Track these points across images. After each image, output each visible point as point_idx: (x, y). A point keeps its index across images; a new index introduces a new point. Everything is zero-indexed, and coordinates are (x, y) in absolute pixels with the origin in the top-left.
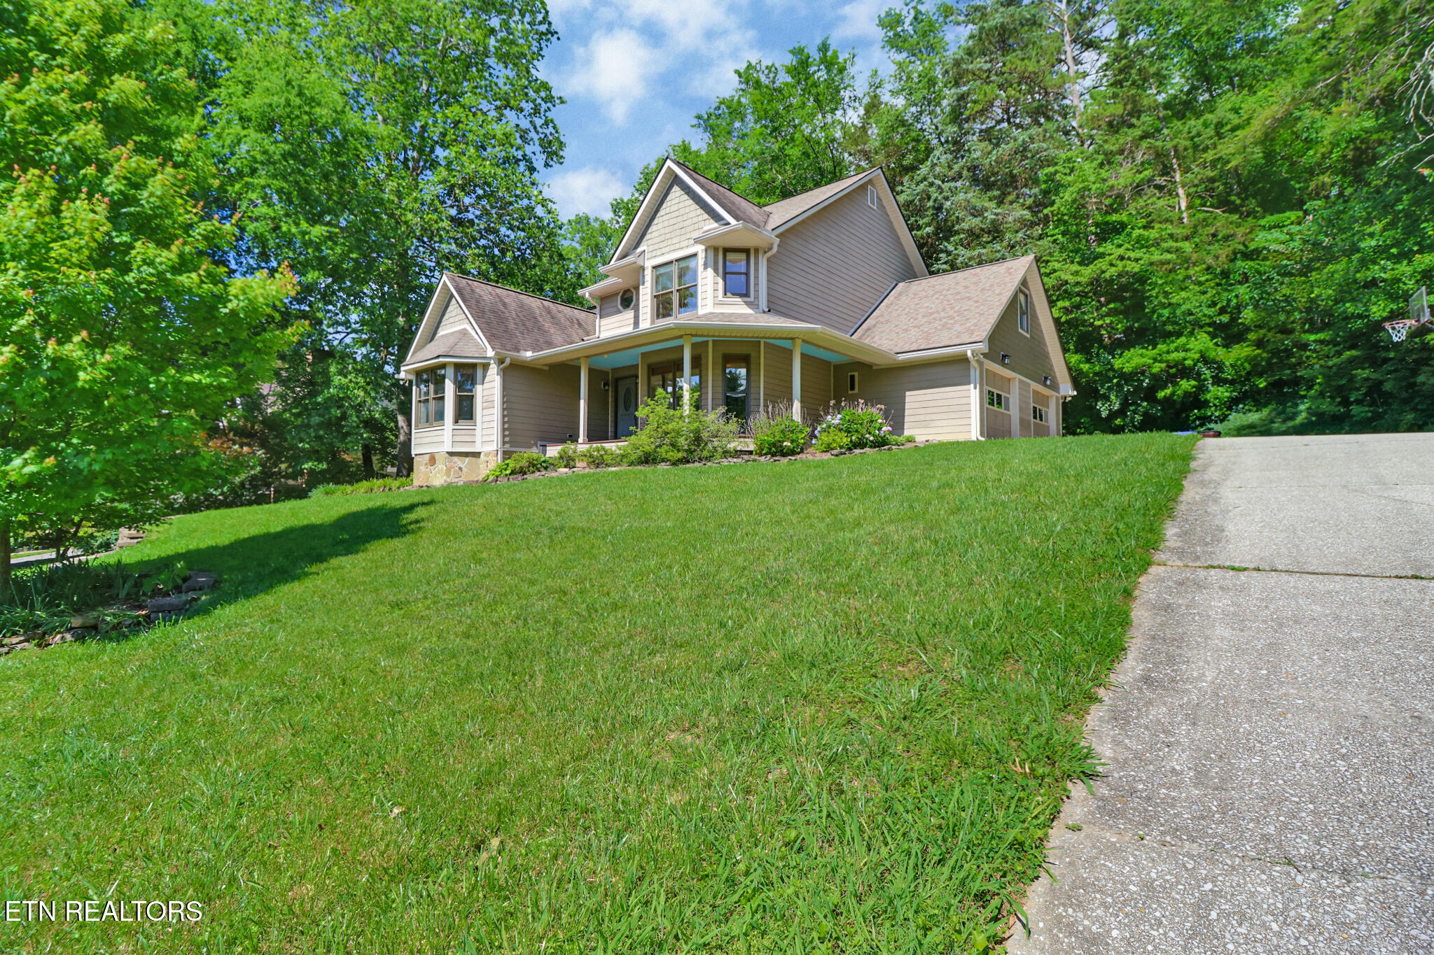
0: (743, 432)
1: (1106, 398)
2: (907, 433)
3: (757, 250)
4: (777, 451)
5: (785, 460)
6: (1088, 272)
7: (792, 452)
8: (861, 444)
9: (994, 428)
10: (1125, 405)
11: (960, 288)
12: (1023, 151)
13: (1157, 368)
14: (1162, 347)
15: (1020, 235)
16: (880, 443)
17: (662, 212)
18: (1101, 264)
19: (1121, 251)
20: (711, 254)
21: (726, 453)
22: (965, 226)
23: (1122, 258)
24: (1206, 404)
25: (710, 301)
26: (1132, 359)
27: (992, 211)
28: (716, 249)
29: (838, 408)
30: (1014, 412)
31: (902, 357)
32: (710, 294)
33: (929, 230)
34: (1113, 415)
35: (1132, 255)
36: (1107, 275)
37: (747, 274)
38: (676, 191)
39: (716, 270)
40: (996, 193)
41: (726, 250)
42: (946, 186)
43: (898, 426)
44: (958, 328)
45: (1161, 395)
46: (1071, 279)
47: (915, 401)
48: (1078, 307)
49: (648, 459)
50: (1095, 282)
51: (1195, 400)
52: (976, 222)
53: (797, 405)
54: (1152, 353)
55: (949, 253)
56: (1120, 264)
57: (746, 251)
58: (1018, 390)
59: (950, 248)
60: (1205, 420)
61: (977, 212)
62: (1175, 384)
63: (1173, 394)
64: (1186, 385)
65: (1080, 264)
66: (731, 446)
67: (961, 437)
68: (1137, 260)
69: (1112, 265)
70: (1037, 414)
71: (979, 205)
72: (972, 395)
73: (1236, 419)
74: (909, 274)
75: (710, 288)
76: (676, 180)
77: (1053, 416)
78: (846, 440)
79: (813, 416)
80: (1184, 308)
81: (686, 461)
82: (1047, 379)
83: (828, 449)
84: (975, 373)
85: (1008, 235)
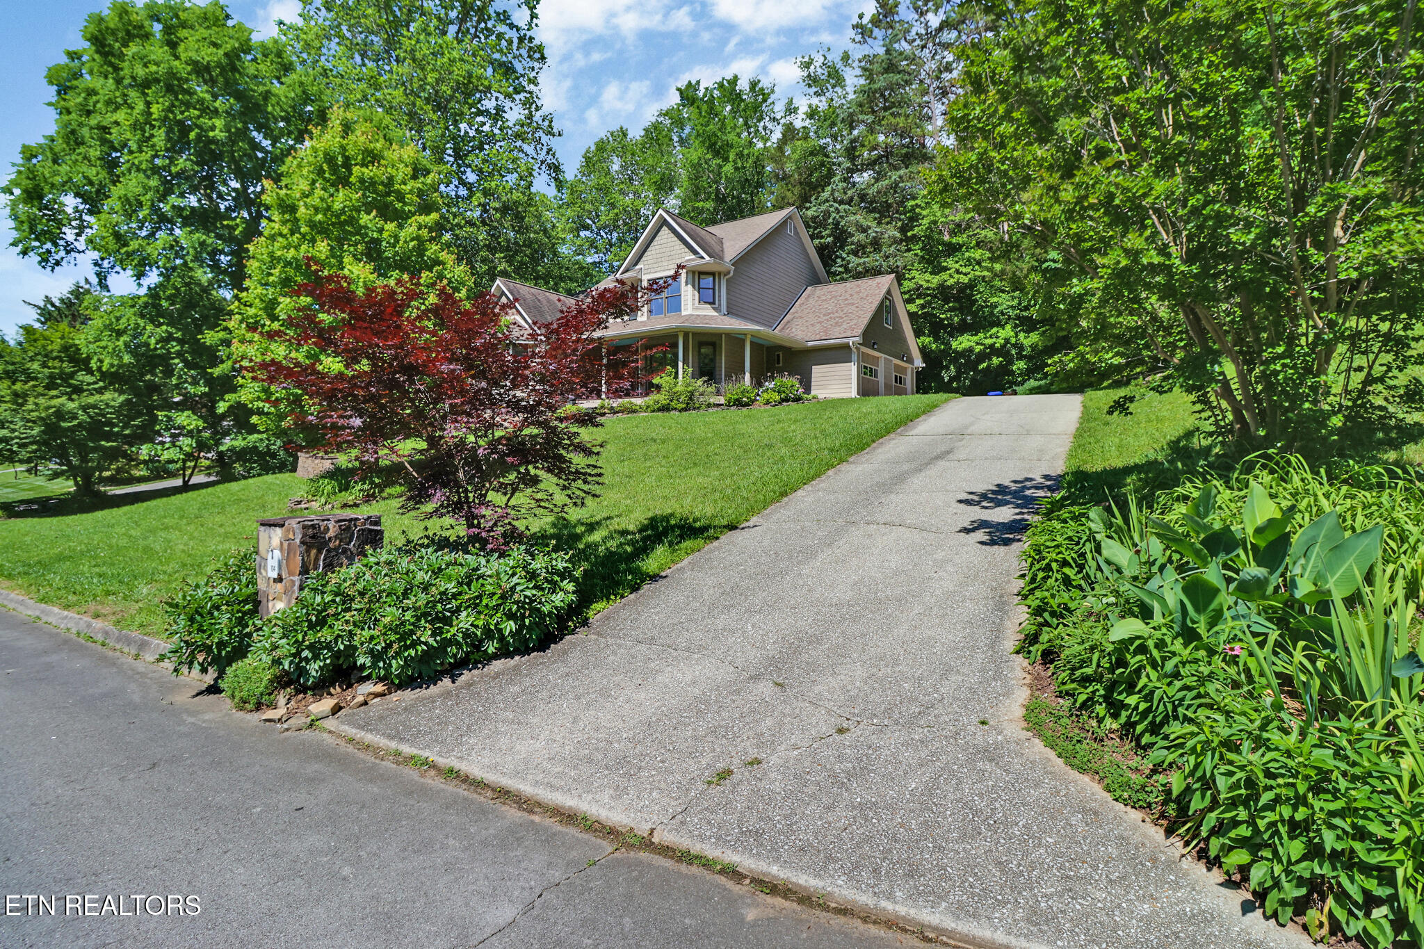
0: (718, 393)
1: (947, 368)
2: (813, 393)
3: (720, 274)
4: (739, 403)
5: (745, 409)
6: (936, 280)
7: (747, 405)
8: (787, 401)
9: (867, 389)
10: (959, 373)
11: (848, 296)
12: (895, 187)
13: (978, 349)
14: (981, 335)
15: (892, 249)
16: (798, 399)
17: (654, 243)
18: (944, 276)
19: (957, 266)
20: (690, 276)
21: (709, 405)
22: (855, 239)
23: (958, 272)
24: (1013, 373)
25: (690, 306)
26: (963, 342)
27: (874, 229)
28: (694, 272)
29: (773, 378)
30: (881, 379)
31: (810, 344)
32: (690, 302)
33: (830, 240)
34: (952, 380)
35: (964, 270)
36: (948, 283)
37: (714, 289)
38: (665, 230)
39: (694, 286)
40: (877, 215)
41: (701, 273)
42: (842, 208)
43: (808, 389)
44: (845, 325)
45: (981, 367)
46: (925, 285)
47: (817, 371)
48: (929, 303)
49: (665, 409)
50: (942, 287)
51: (1005, 369)
52: (862, 236)
53: (747, 376)
54: (975, 338)
55: (843, 259)
56: (956, 276)
57: (713, 274)
58: (884, 363)
59: (844, 255)
60: (1012, 383)
61: (864, 230)
62: (990, 359)
63: (988, 366)
64: (996, 361)
65: (931, 273)
66: (712, 401)
67: (845, 396)
68: (966, 274)
69: (951, 276)
70: (899, 380)
71: (865, 223)
72: (851, 370)
73: (1032, 383)
74: (816, 281)
75: (690, 298)
76: (664, 223)
77: (910, 380)
78: (778, 398)
79: (758, 382)
80: (999, 308)
81: (685, 410)
82: (906, 356)
83: (768, 403)
84: (854, 357)
85: (884, 249)
